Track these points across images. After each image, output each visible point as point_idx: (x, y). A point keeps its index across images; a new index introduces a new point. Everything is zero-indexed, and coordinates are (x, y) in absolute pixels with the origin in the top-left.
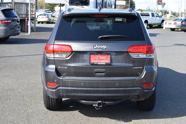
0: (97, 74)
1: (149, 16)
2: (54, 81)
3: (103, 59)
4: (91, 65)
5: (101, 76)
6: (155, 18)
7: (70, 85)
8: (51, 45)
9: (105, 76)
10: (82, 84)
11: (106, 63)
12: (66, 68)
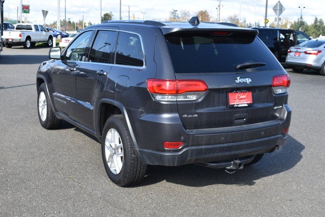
0: (236, 121)
1: (32, 29)
2: (180, 139)
3: (243, 99)
4: (230, 108)
5: (241, 124)
6: (39, 32)
7: (204, 143)
8: (167, 81)
9: (246, 123)
10: (223, 138)
11: (248, 104)
12: (196, 116)
